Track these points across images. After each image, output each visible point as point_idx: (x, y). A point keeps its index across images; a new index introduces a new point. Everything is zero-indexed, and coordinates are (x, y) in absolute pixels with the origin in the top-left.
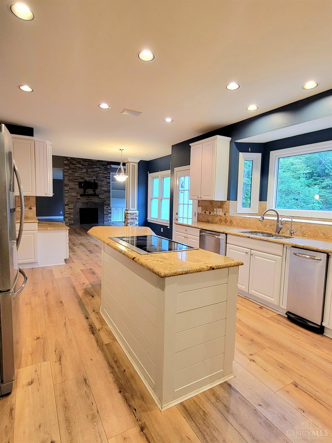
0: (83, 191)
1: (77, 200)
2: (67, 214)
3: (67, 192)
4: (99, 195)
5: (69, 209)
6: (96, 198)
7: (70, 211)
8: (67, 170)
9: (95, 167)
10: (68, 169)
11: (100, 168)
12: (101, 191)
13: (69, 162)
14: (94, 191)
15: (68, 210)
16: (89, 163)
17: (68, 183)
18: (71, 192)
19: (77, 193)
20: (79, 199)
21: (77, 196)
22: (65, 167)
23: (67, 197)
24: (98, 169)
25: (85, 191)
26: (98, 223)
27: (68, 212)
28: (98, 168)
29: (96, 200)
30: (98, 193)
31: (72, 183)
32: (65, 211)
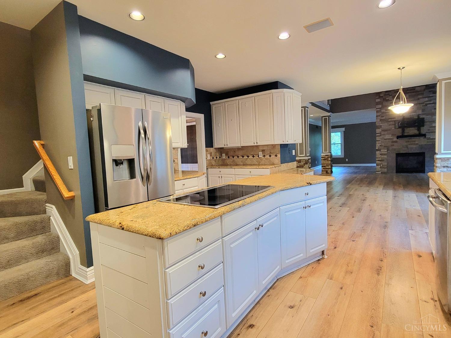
0: (401, 132)
1: (392, 144)
2: (378, 160)
3: (379, 135)
4: (427, 134)
5: (380, 154)
6: (421, 138)
7: (382, 157)
8: (379, 110)
9: (420, 97)
10: (380, 108)
11: (430, 97)
12: (430, 128)
13: (383, 99)
14: (419, 130)
15: (380, 156)
16: (410, 94)
17: (381, 125)
18: (384, 134)
19: (393, 135)
20: (396, 142)
21: (393, 139)
22: (376, 106)
23: (379, 141)
24: (427, 99)
25: (403, 131)
26: (424, 173)
27: (380, 158)
28: (426, 97)
29: (422, 141)
30: (426, 131)
31: (386, 124)
32: (377, 157)
